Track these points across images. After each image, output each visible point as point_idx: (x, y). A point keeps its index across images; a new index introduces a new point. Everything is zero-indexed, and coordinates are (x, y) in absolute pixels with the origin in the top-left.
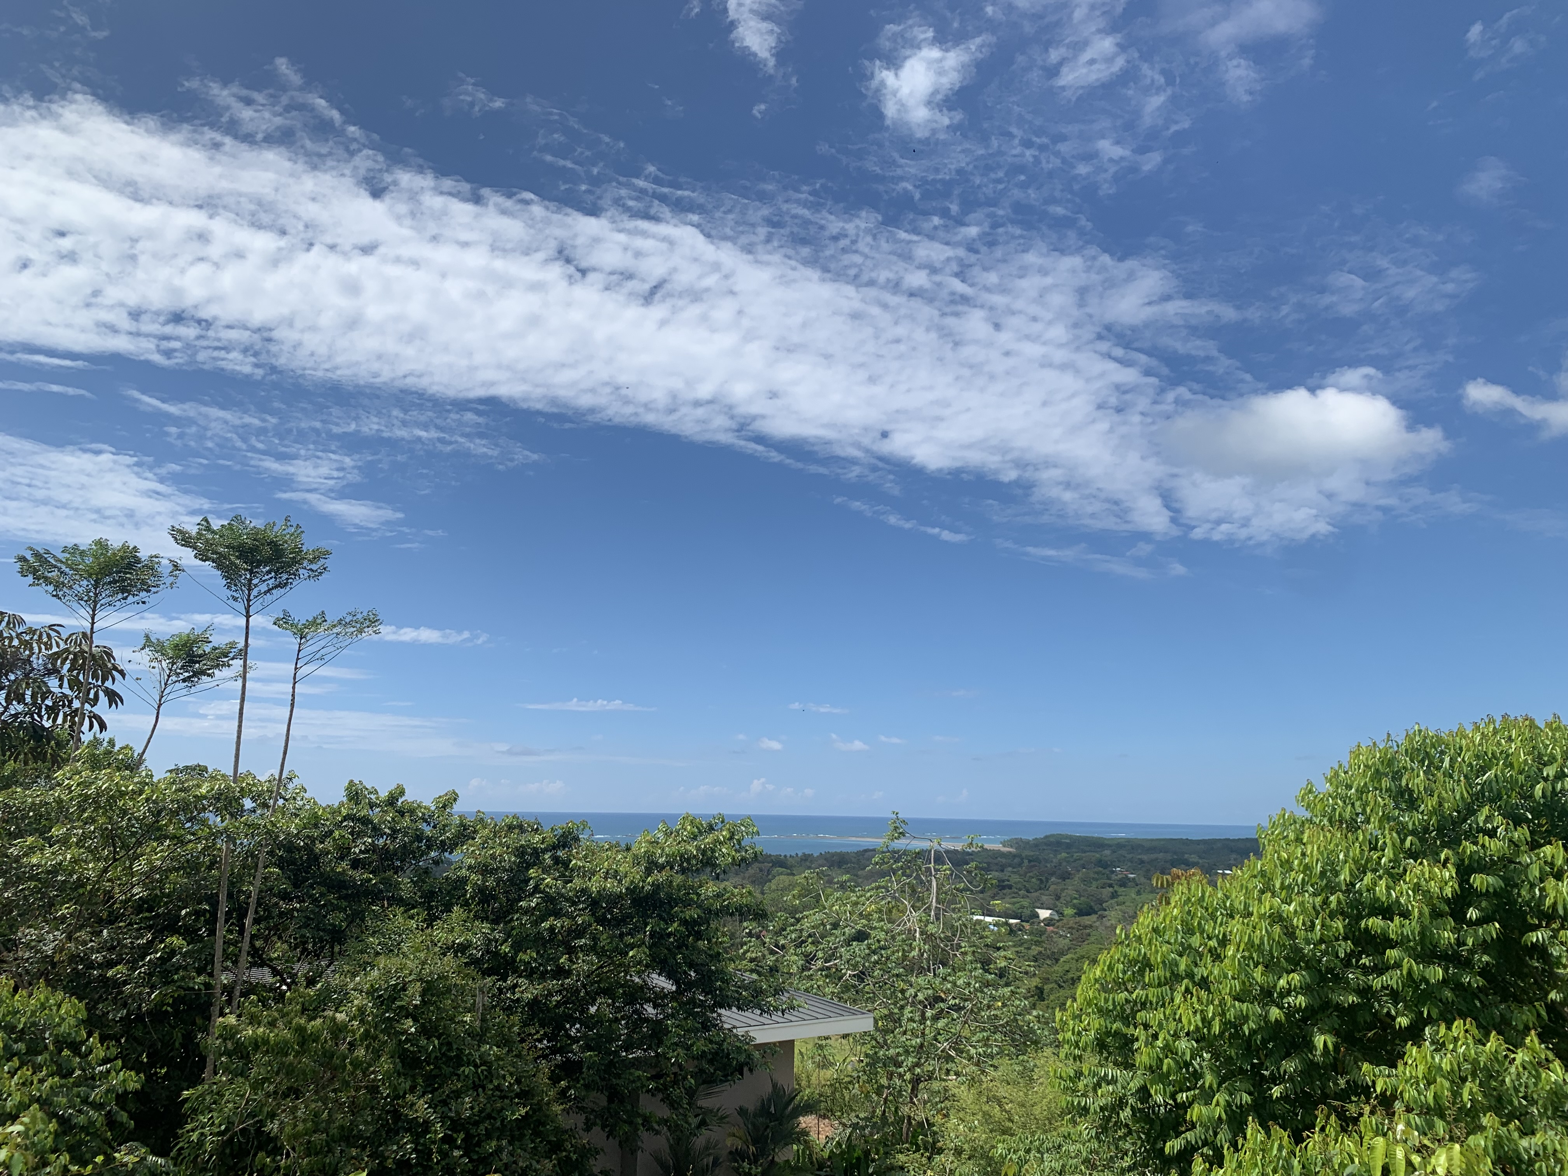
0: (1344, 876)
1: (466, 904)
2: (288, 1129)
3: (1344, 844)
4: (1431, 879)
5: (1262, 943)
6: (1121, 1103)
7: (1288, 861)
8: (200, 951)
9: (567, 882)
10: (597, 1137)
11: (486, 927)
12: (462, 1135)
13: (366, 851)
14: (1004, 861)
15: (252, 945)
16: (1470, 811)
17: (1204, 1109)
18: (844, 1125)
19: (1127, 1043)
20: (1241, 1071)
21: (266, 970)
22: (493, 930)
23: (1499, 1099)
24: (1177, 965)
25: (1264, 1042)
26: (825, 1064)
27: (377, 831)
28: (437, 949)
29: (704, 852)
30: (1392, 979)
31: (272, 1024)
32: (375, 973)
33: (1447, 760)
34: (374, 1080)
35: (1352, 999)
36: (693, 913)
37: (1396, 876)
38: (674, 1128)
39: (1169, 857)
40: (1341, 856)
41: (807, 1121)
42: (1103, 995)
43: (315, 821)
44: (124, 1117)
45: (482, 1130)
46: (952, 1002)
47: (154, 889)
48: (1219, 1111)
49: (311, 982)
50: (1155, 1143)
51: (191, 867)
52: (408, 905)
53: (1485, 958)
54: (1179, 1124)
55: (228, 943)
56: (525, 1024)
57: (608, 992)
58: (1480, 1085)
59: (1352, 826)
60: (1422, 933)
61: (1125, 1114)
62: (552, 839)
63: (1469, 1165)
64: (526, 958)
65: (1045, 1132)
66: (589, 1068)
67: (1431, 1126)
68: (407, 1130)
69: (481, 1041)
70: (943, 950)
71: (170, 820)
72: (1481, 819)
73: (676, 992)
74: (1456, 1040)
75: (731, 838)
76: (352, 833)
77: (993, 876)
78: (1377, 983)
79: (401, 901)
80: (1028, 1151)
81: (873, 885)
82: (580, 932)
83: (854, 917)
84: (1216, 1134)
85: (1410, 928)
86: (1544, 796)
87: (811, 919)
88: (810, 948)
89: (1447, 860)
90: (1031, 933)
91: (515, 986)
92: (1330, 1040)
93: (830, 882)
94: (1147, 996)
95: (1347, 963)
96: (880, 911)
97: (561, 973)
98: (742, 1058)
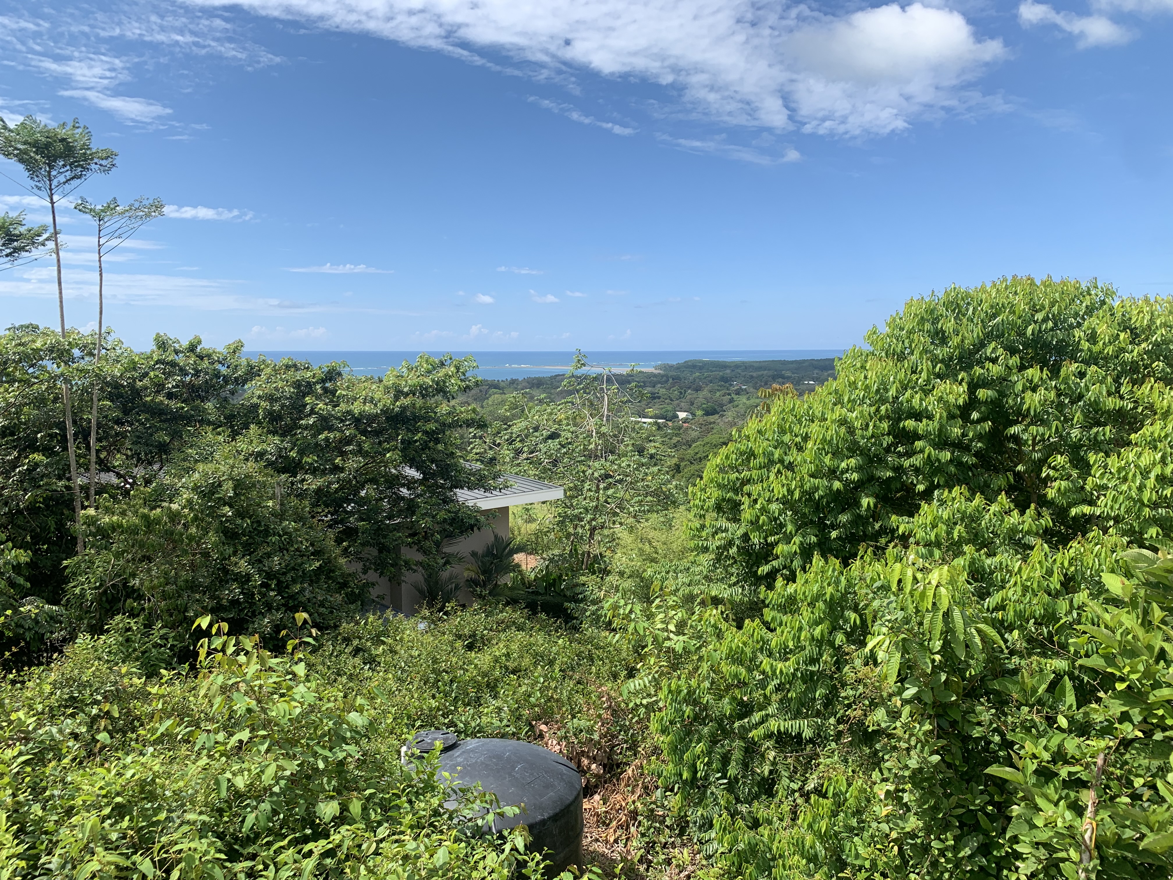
0: (892, 392)
1: (259, 423)
2: (147, 583)
3: (894, 370)
4: (950, 393)
5: (832, 439)
6: (730, 543)
7: (854, 382)
8: (57, 463)
9: (335, 406)
10: (372, 576)
11: (277, 440)
12: (275, 582)
13: (177, 386)
14: (655, 379)
15: (98, 457)
16: (982, 345)
17: (785, 547)
18: (544, 559)
19: (736, 506)
20: (812, 522)
21: (111, 473)
22: (282, 441)
23: (976, 535)
25: (828, 503)
26: (531, 520)
27: (183, 372)
28: (242, 457)
29: (437, 383)
30: (917, 460)
31: (123, 513)
32: (197, 475)
33: (971, 309)
34: (206, 548)
35: (889, 474)
36: (432, 426)
37: (927, 392)
38: (426, 567)
39: (771, 373)
40: (892, 379)
41: (519, 558)
42: (721, 475)
43: (133, 366)
44: (21, 580)
45: (289, 577)
46: (618, 478)
47: (12, 419)
48: (795, 548)
49: (147, 482)
50: (752, 567)
51: (40, 401)
52: (216, 425)
53: (979, 445)
54: (768, 556)
55: (79, 456)
56: (314, 505)
57: (373, 481)
58: (966, 527)
59: (901, 357)
60: (940, 430)
61: (733, 551)
62: (320, 375)
63: (952, 577)
64: (309, 460)
65: (679, 559)
66: (363, 533)
67: (931, 554)
68: (234, 580)
69: (282, 519)
70: (612, 443)
71: (15, 368)
72: (989, 351)
73: (423, 479)
74: (954, 499)
75: (457, 372)
76: (164, 373)
77: (646, 390)
78: (906, 463)
79: (209, 423)
80: (668, 572)
81: (563, 401)
82: (349, 441)
83: (550, 423)
84: (792, 561)
85: (933, 426)
86: (1033, 334)
87: (519, 426)
88: (518, 445)
89: (962, 380)
90: (673, 429)
91: (303, 480)
92: (872, 501)
93: (532, 398)
94: (751, 475)
95: (888, 450)
96: (567, 418)
97: (337, 469)
98: (472, 522)
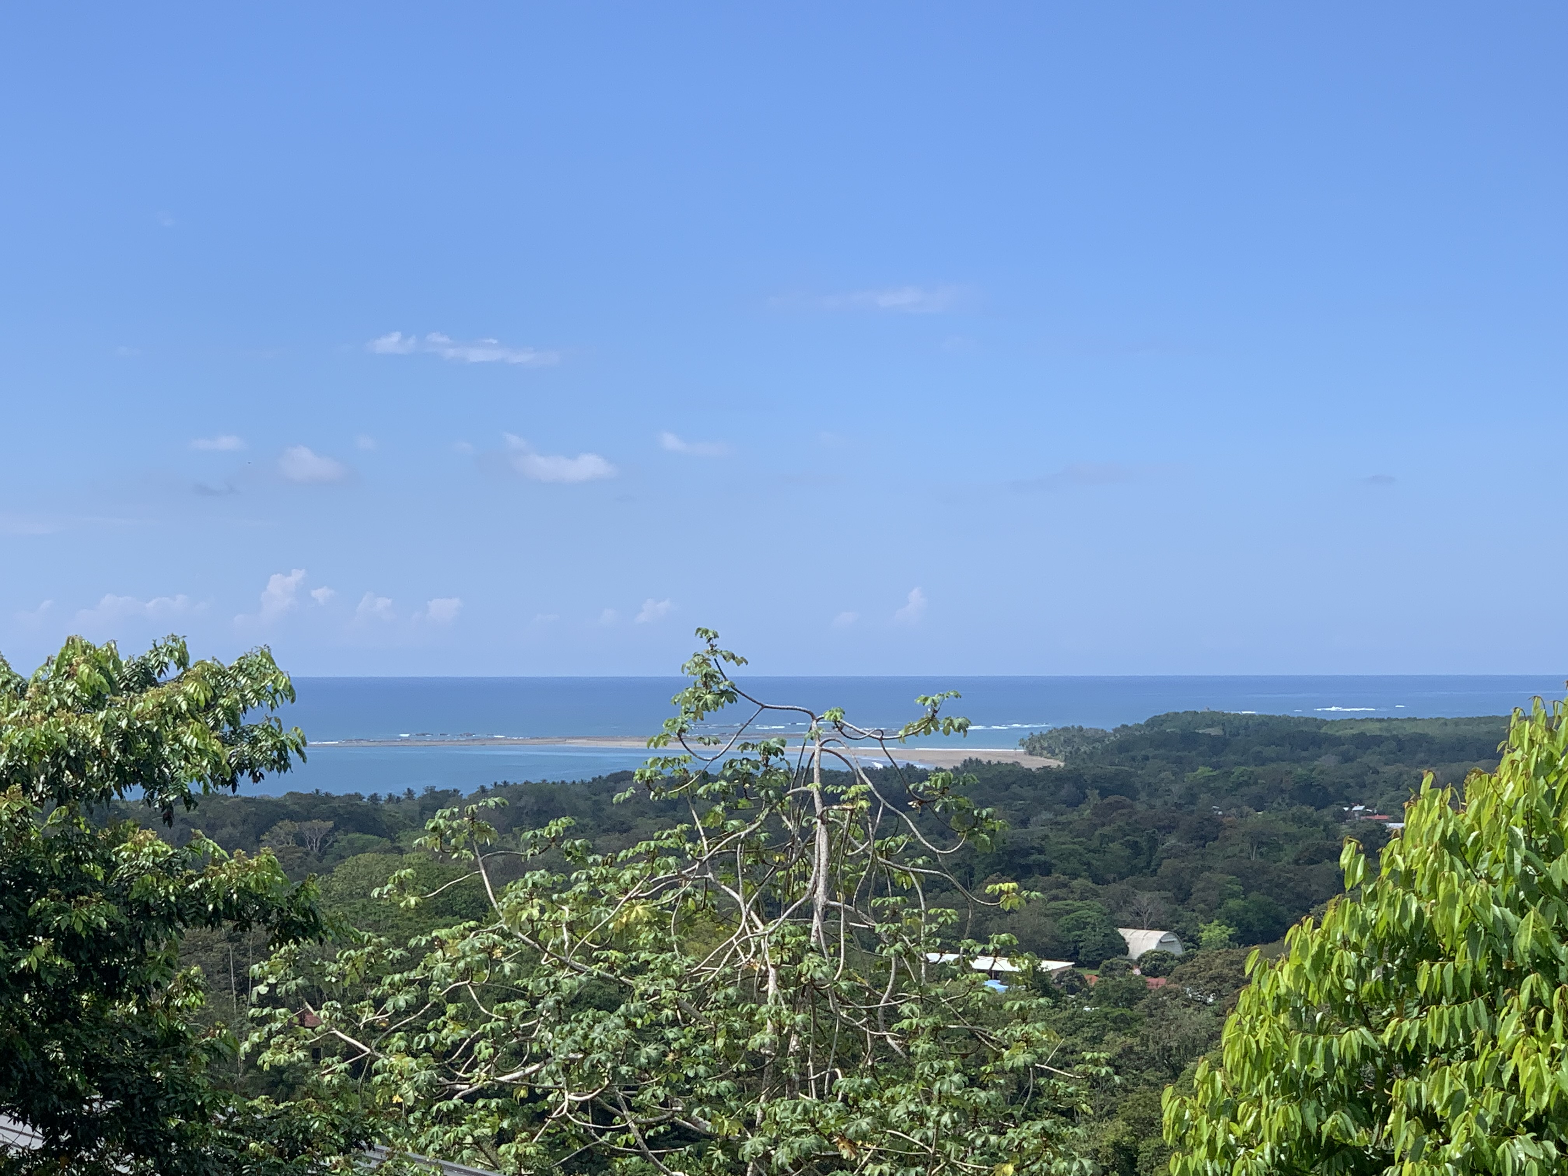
14: (1027, 792)
24: (1509, 937)
29: (127, 741)
42: (1298, 1040)
70: (847, 1027)
73: (44, 1151)
75: (209, 706)
81: (642, 847)
83: (587, 939)
87: (455, 952)
88: (452, 1033)
90: (1102, 998)
94: (1423, 1032)
96: (660, 922)
